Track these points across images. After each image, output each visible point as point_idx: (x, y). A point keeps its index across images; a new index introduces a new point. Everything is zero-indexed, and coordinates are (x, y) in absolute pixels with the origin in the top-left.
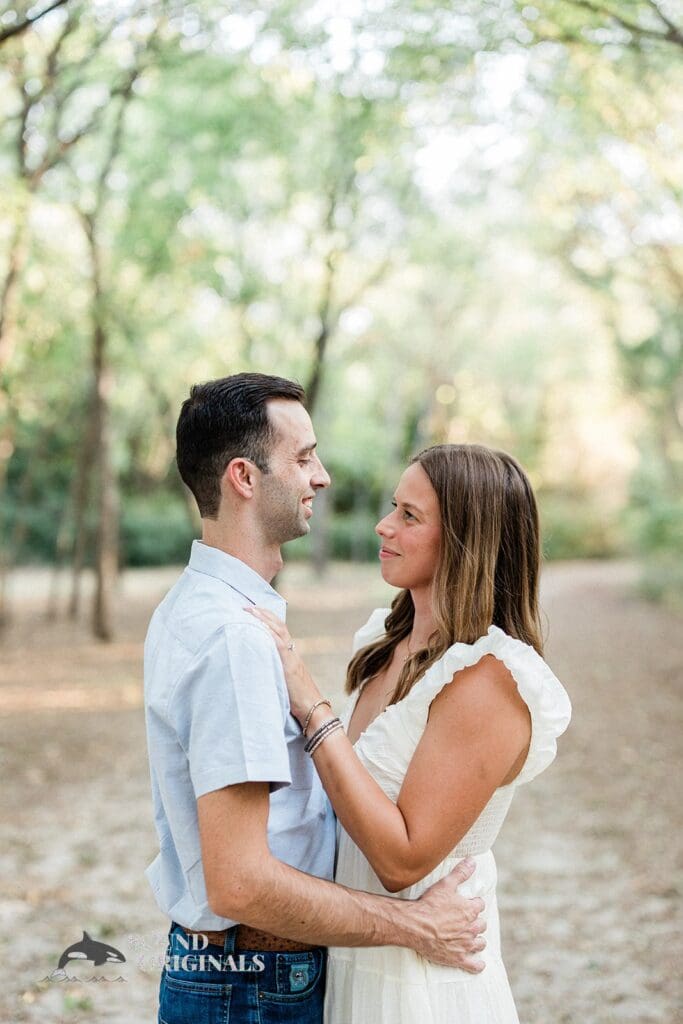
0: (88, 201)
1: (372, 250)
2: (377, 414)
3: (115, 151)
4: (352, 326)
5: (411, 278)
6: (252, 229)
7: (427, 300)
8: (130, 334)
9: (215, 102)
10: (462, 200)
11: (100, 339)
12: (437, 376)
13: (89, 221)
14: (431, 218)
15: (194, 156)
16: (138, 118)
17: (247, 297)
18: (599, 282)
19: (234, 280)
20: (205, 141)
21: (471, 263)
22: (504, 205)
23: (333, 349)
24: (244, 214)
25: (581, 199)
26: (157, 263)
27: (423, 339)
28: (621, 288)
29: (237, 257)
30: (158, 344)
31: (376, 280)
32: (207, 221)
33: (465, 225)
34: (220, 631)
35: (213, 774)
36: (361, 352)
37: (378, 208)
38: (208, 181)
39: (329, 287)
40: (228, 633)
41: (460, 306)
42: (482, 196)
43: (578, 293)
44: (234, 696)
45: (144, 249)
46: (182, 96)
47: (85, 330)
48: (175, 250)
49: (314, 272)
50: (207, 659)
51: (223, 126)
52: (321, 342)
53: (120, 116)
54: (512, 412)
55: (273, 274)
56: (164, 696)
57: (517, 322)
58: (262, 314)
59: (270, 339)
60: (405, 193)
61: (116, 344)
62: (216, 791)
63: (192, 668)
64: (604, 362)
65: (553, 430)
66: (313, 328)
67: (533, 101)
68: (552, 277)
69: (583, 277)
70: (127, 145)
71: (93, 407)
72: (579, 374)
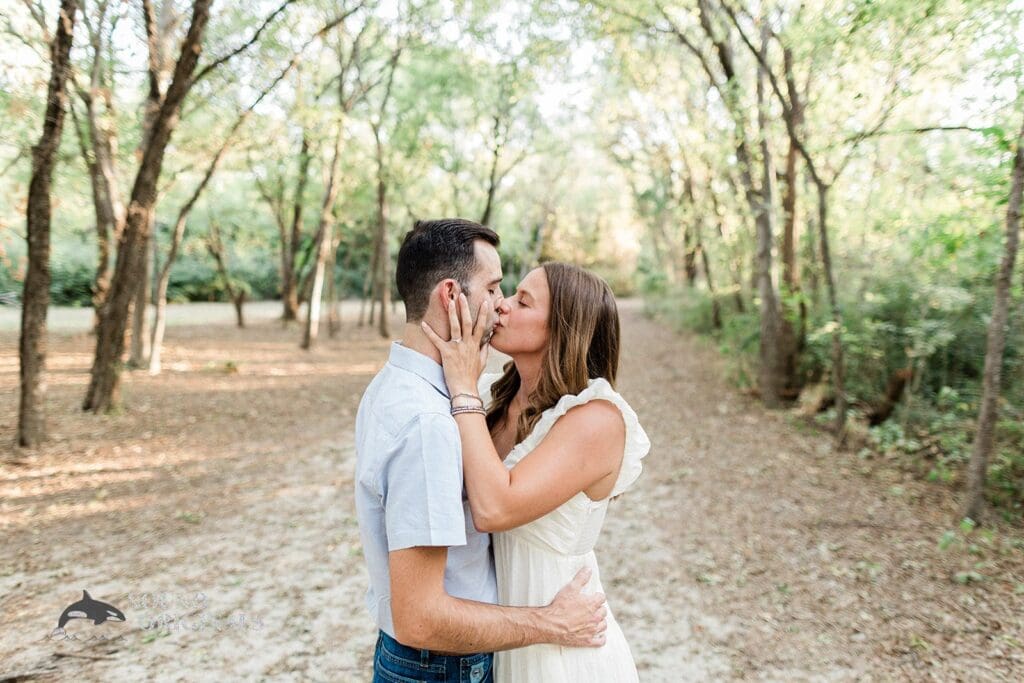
0: (375, 119)
1: (517, 145)
2: (519, 227)
3: (389, 93)
4: (507, 183)
5: (535, 160)
6: (459, 135)
7: (543, 171)
8: (397, 186)
9: (440, 69)
10: (561, 122)
11: (382, 189)
12: (547, 209)
13: (375, 129)
14: (548, 131)
15: (428, 98)
16: (400, 76)
17: (456, 168)
18: (627, 162)
19: (449, 161)
20: (435, 89)
21: (565, 153)
22: (582, 124)
23: (498, 195)
24: (454, 126)
25: (621, 119)
26: (412, 151)
27: (541, 191)
28: (636, 165)
29: (451, 149)
30: (412, 192)
31: (519, 160)
32: (436, 130)
33: (563, 133)
34: (416, 420)
35: (405, 536)
36: (511, 196)
37: (520, 125)
38: (436, 109)
39: (495, 163)
40: (422, 421)
41: (559, 175)
42: (572, 118)
43: (618, 169)
44: (424, 473)
45: (405, 145)
46: (423, 66)
47: (375, 183)
48: (419, 143)
49: (489, 156)
50: (406, 440)
51: (443, 82)
52: (491, 191)
53: (391, 76)
54: (583, 227)
55: (469, 157)
56: (371, 470)
57: (586, 182)
58: (463, 177)
59: (467, 190)
60: (534, 118)
61: (390, 191)
62: (405, 549)
63: (391, 450)
64: (627, 201)
65: (602, 235)
66: (487, 184)
67: (595, 70)
68: (603, 162)
69: (619, 161)
70: (394, 89)
71: (380, 222)
72: (616, 208)
